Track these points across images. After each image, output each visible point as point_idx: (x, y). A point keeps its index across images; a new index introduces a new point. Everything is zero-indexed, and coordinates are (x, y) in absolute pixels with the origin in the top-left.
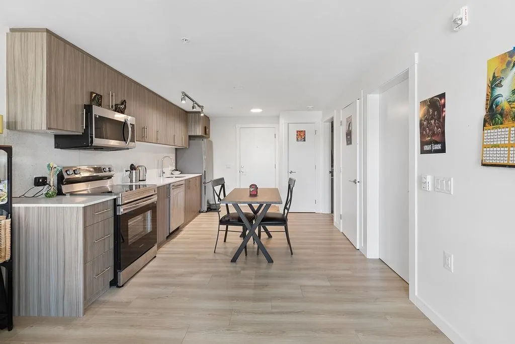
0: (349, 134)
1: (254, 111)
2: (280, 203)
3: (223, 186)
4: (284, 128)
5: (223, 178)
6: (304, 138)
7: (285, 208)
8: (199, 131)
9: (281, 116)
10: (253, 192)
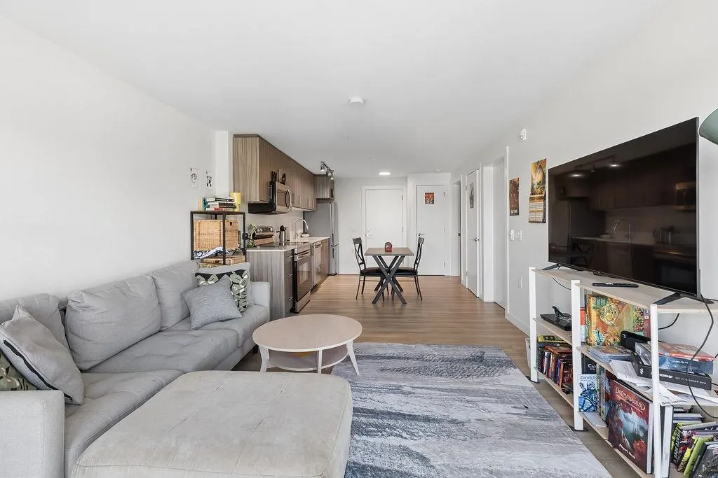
0: (472, 198)
1: (382, 174)
2: (412, 255)
3: (360, 245)
4: (412, 190)
5: (360, 238)
6: (433, 201)
7: (416, 263)
8: (327, 195)
9: (408, 179)
10: (389, 248)
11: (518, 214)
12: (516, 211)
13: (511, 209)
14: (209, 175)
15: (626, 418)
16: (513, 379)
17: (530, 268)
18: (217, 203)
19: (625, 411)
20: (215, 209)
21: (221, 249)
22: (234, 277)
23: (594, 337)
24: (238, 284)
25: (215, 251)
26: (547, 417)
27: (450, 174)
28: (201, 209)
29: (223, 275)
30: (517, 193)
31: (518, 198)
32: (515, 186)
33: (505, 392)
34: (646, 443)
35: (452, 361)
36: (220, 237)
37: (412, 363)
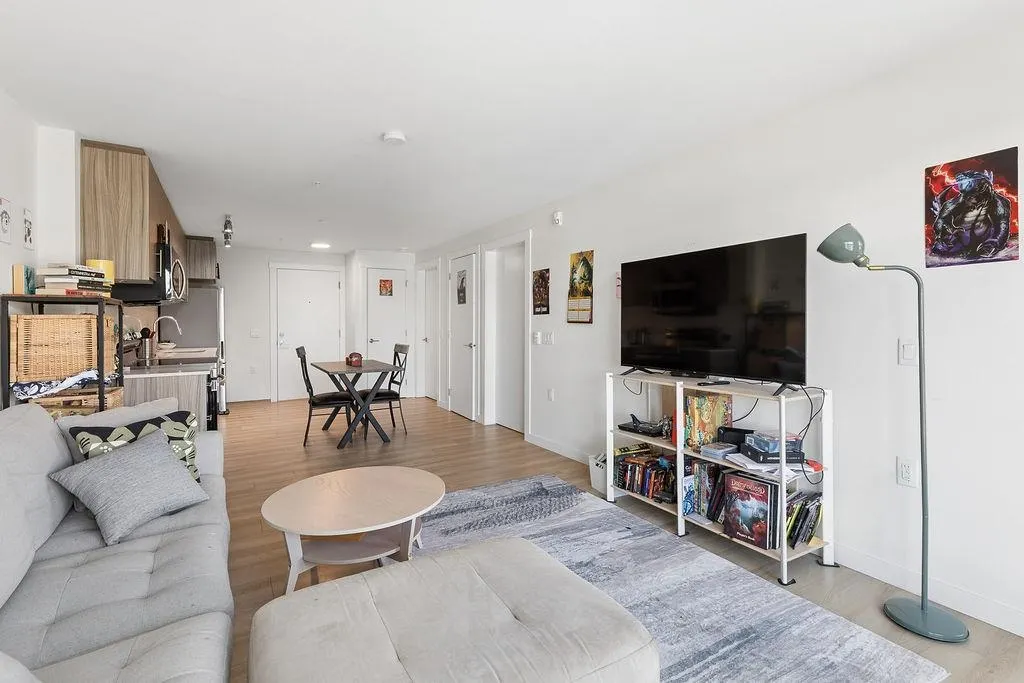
0: (461, 291)
1: (315, 246)
4: (361, 276)
6: (391, 291)
10: (354, 362)
11: (547, 312)
12: (545, 309)
13: (535, 307)
14: (28, 217)
15: (744, 506)
16: (589, 505)
17: (608, 375)
18: (75, 280)
19: (743, 499)
20: (68, 292)
21: (93, 374)
22: (169, 427)
23: (696, 439)
24: (182, 439)
25: (77, 379)
26: (652, 532)
27: (413, 256)
28: (22, 290)
29: (143, 424)
30: (547, 289)
31: (548, 294)
32: (542, 279)
33: (599, 519)
34: (766, 522)
35: (519, 500)
36: (90, 350)
37: (475, 516)
